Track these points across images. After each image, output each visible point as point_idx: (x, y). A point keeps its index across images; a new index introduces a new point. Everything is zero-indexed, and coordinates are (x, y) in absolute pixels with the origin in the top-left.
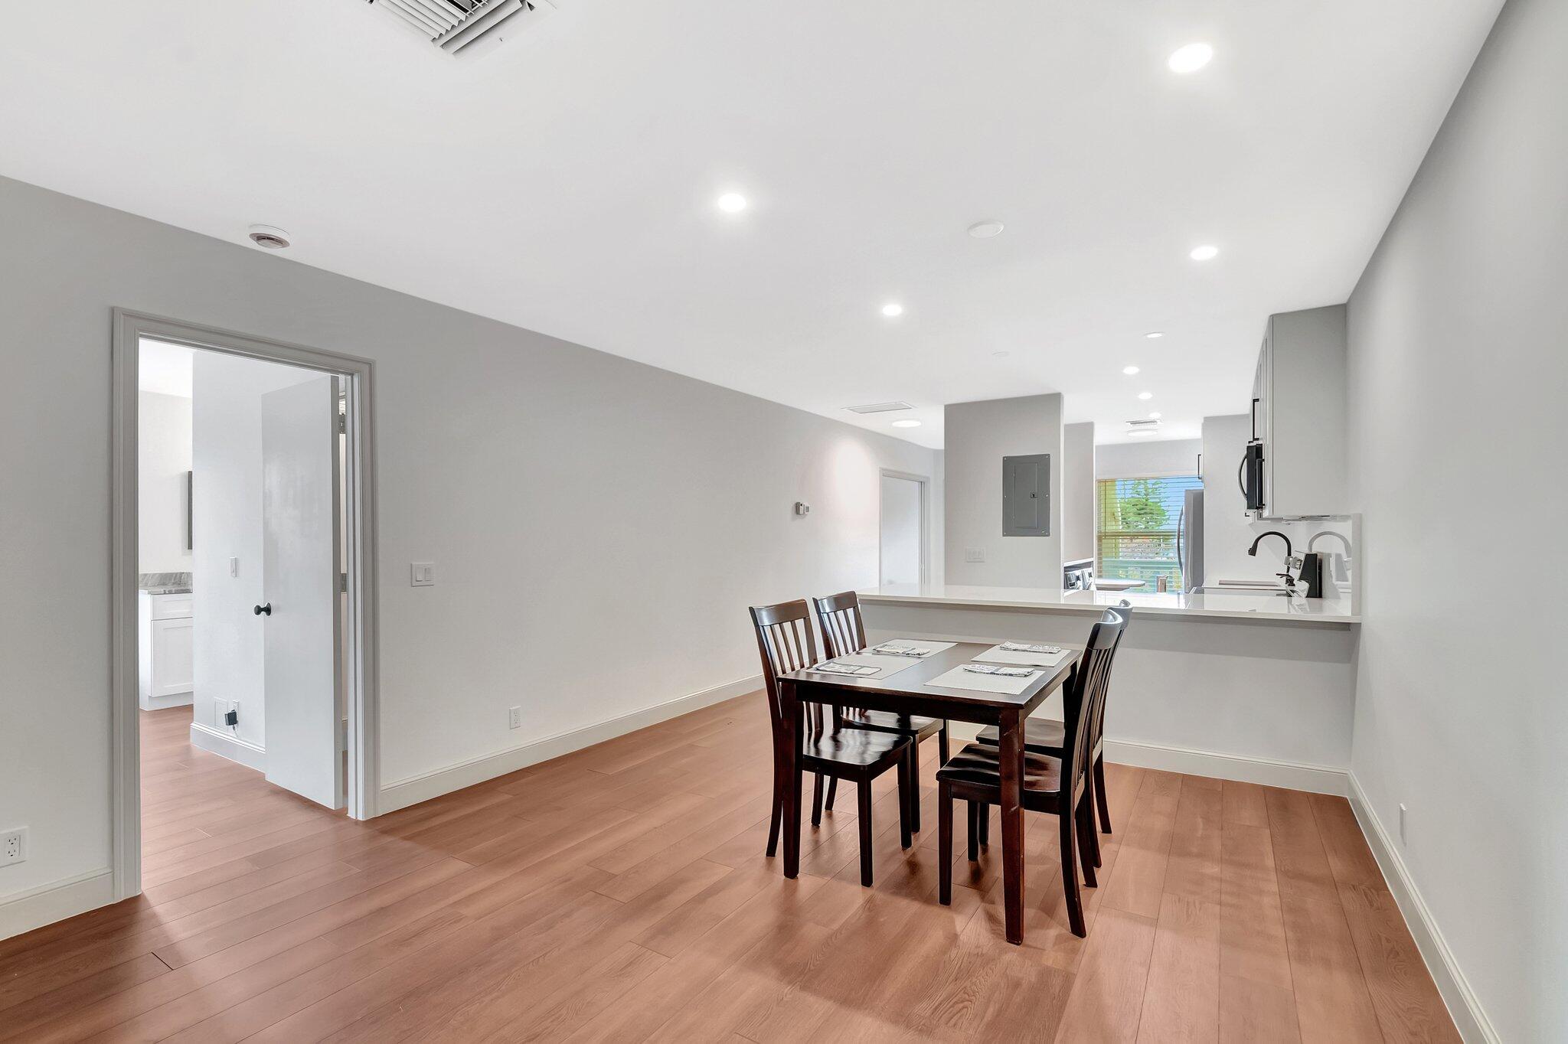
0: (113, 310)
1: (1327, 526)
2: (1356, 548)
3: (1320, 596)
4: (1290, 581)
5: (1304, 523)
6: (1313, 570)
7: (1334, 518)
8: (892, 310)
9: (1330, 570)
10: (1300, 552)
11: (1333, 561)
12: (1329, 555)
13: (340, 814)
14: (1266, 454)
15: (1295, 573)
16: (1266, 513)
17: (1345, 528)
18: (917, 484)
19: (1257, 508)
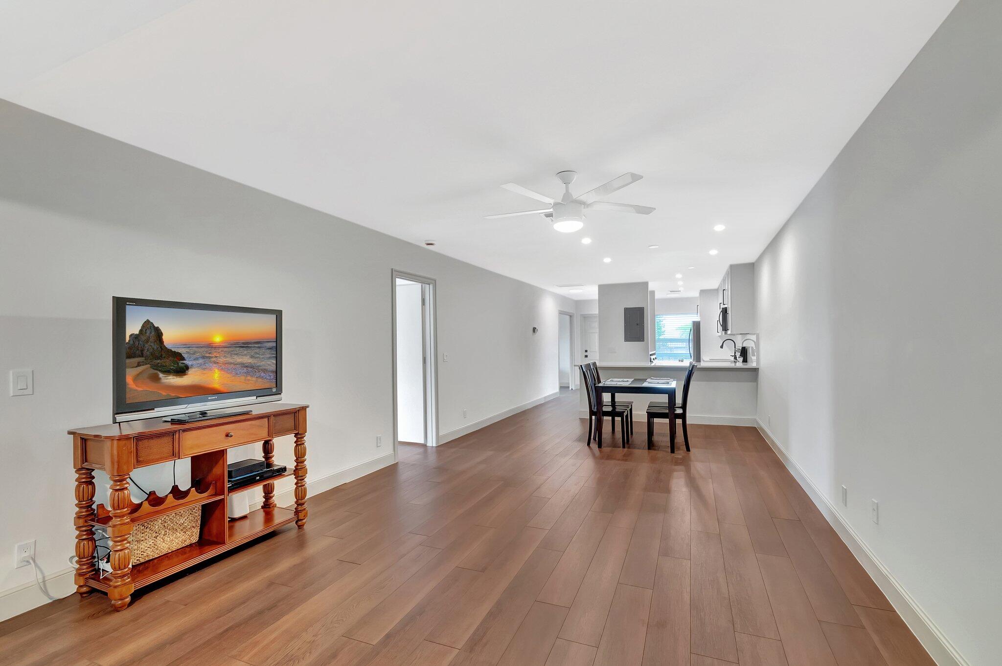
0: (392, 269)
1: (748, 337)
2: (757, 344)
3: (747, 362)
4: (735, 358)
5: (741, 335)
6: (744, 352)
7: (751, 334)
8: (607, 260)
9: (750, 352)
10: (739, 346)
11: (750, 349)
12: (750, 347)
13: (424, 446)
14: (729, 311)
15: (738, 354)
16: (729, 332)
17: (754, 338)
18: (568, 317)
19: (725, 330)
